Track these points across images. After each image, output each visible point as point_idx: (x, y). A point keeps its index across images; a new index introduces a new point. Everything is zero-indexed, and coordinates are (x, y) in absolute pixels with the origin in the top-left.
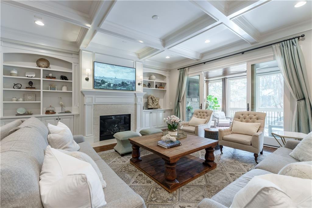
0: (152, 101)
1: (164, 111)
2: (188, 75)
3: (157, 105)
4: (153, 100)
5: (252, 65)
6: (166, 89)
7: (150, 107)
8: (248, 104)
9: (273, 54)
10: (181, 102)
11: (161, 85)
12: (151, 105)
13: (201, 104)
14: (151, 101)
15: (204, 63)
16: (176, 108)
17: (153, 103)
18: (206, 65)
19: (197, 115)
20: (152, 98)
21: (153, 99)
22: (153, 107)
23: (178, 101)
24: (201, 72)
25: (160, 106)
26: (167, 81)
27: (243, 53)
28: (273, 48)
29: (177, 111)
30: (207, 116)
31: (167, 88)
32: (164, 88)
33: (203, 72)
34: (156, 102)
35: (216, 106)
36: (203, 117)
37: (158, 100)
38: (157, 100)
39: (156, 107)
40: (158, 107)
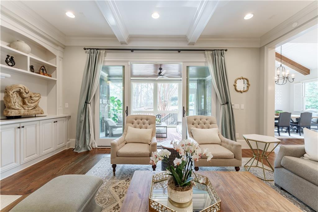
0: (20, 99)
1: (55, 120)
2: (104, 61)
3: (34, 108)
4: (23, 98)
5: (187, 66)
6: (55, 79)
7: (13, 113)
8: (184, 107)
9: (205, 60)
10: (90, 103)
11: (43, 69)
12: (17, 107)
13: (127, 107)
14: (17, 100)
15: (132, 50)
16: (82, 113)
17: (24, 103)
18: (135, 54)
19: (133, 124)
20: (20, 93)
21: (25, 95)
22: (23, 112)
23: (86, 103)
24: (128, 61)
25: (42, 111)
26: (57, 63)
27: (179, 51)
28: (205, 55)
29: (83, 118)
30: (150, 125)
31: (59, 76)
32: (51, 76)
33: (129, 62)
34: (32, 103)
35: (119, 109)
36: (143, 126)
37: (37, 98)
38: (34, 98)
39: (33, 112)
40: (38, 112)
